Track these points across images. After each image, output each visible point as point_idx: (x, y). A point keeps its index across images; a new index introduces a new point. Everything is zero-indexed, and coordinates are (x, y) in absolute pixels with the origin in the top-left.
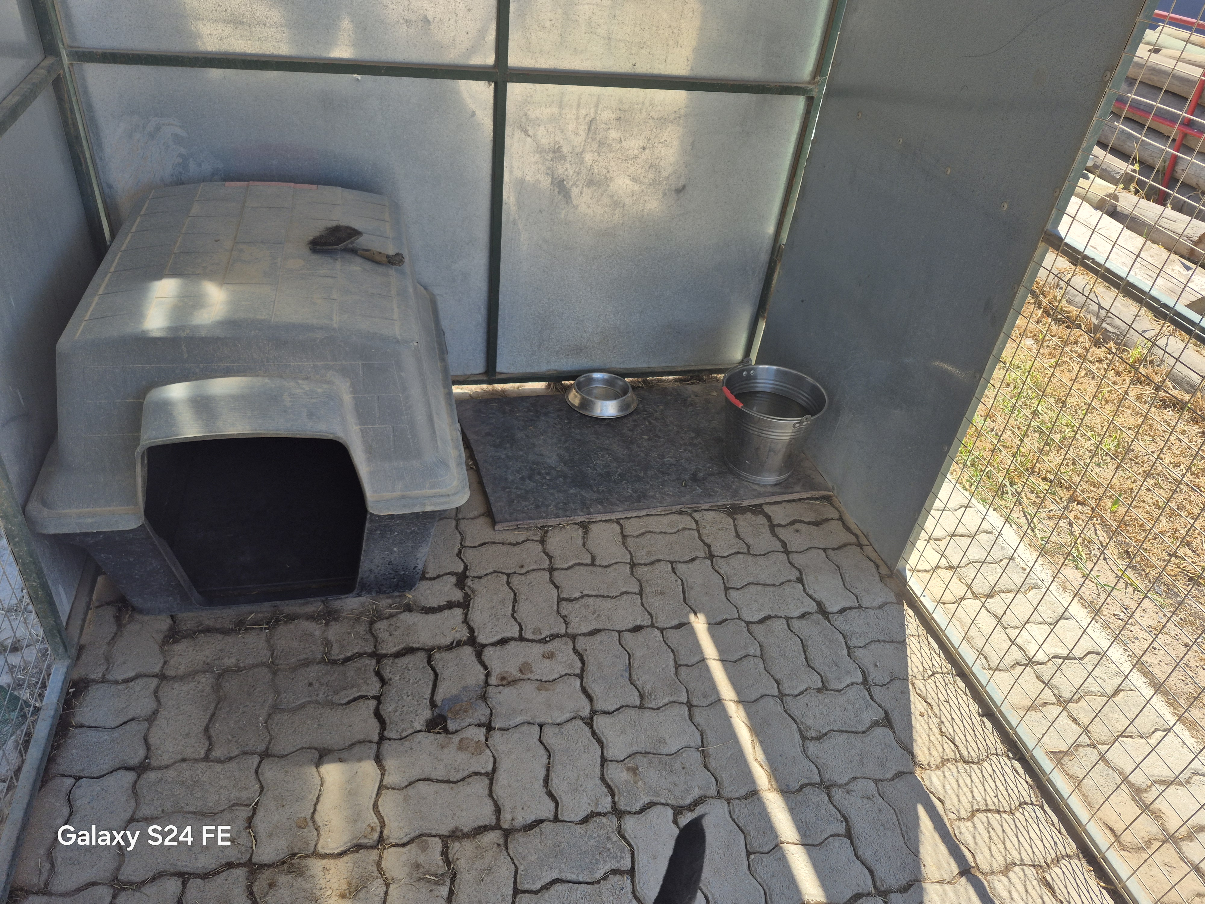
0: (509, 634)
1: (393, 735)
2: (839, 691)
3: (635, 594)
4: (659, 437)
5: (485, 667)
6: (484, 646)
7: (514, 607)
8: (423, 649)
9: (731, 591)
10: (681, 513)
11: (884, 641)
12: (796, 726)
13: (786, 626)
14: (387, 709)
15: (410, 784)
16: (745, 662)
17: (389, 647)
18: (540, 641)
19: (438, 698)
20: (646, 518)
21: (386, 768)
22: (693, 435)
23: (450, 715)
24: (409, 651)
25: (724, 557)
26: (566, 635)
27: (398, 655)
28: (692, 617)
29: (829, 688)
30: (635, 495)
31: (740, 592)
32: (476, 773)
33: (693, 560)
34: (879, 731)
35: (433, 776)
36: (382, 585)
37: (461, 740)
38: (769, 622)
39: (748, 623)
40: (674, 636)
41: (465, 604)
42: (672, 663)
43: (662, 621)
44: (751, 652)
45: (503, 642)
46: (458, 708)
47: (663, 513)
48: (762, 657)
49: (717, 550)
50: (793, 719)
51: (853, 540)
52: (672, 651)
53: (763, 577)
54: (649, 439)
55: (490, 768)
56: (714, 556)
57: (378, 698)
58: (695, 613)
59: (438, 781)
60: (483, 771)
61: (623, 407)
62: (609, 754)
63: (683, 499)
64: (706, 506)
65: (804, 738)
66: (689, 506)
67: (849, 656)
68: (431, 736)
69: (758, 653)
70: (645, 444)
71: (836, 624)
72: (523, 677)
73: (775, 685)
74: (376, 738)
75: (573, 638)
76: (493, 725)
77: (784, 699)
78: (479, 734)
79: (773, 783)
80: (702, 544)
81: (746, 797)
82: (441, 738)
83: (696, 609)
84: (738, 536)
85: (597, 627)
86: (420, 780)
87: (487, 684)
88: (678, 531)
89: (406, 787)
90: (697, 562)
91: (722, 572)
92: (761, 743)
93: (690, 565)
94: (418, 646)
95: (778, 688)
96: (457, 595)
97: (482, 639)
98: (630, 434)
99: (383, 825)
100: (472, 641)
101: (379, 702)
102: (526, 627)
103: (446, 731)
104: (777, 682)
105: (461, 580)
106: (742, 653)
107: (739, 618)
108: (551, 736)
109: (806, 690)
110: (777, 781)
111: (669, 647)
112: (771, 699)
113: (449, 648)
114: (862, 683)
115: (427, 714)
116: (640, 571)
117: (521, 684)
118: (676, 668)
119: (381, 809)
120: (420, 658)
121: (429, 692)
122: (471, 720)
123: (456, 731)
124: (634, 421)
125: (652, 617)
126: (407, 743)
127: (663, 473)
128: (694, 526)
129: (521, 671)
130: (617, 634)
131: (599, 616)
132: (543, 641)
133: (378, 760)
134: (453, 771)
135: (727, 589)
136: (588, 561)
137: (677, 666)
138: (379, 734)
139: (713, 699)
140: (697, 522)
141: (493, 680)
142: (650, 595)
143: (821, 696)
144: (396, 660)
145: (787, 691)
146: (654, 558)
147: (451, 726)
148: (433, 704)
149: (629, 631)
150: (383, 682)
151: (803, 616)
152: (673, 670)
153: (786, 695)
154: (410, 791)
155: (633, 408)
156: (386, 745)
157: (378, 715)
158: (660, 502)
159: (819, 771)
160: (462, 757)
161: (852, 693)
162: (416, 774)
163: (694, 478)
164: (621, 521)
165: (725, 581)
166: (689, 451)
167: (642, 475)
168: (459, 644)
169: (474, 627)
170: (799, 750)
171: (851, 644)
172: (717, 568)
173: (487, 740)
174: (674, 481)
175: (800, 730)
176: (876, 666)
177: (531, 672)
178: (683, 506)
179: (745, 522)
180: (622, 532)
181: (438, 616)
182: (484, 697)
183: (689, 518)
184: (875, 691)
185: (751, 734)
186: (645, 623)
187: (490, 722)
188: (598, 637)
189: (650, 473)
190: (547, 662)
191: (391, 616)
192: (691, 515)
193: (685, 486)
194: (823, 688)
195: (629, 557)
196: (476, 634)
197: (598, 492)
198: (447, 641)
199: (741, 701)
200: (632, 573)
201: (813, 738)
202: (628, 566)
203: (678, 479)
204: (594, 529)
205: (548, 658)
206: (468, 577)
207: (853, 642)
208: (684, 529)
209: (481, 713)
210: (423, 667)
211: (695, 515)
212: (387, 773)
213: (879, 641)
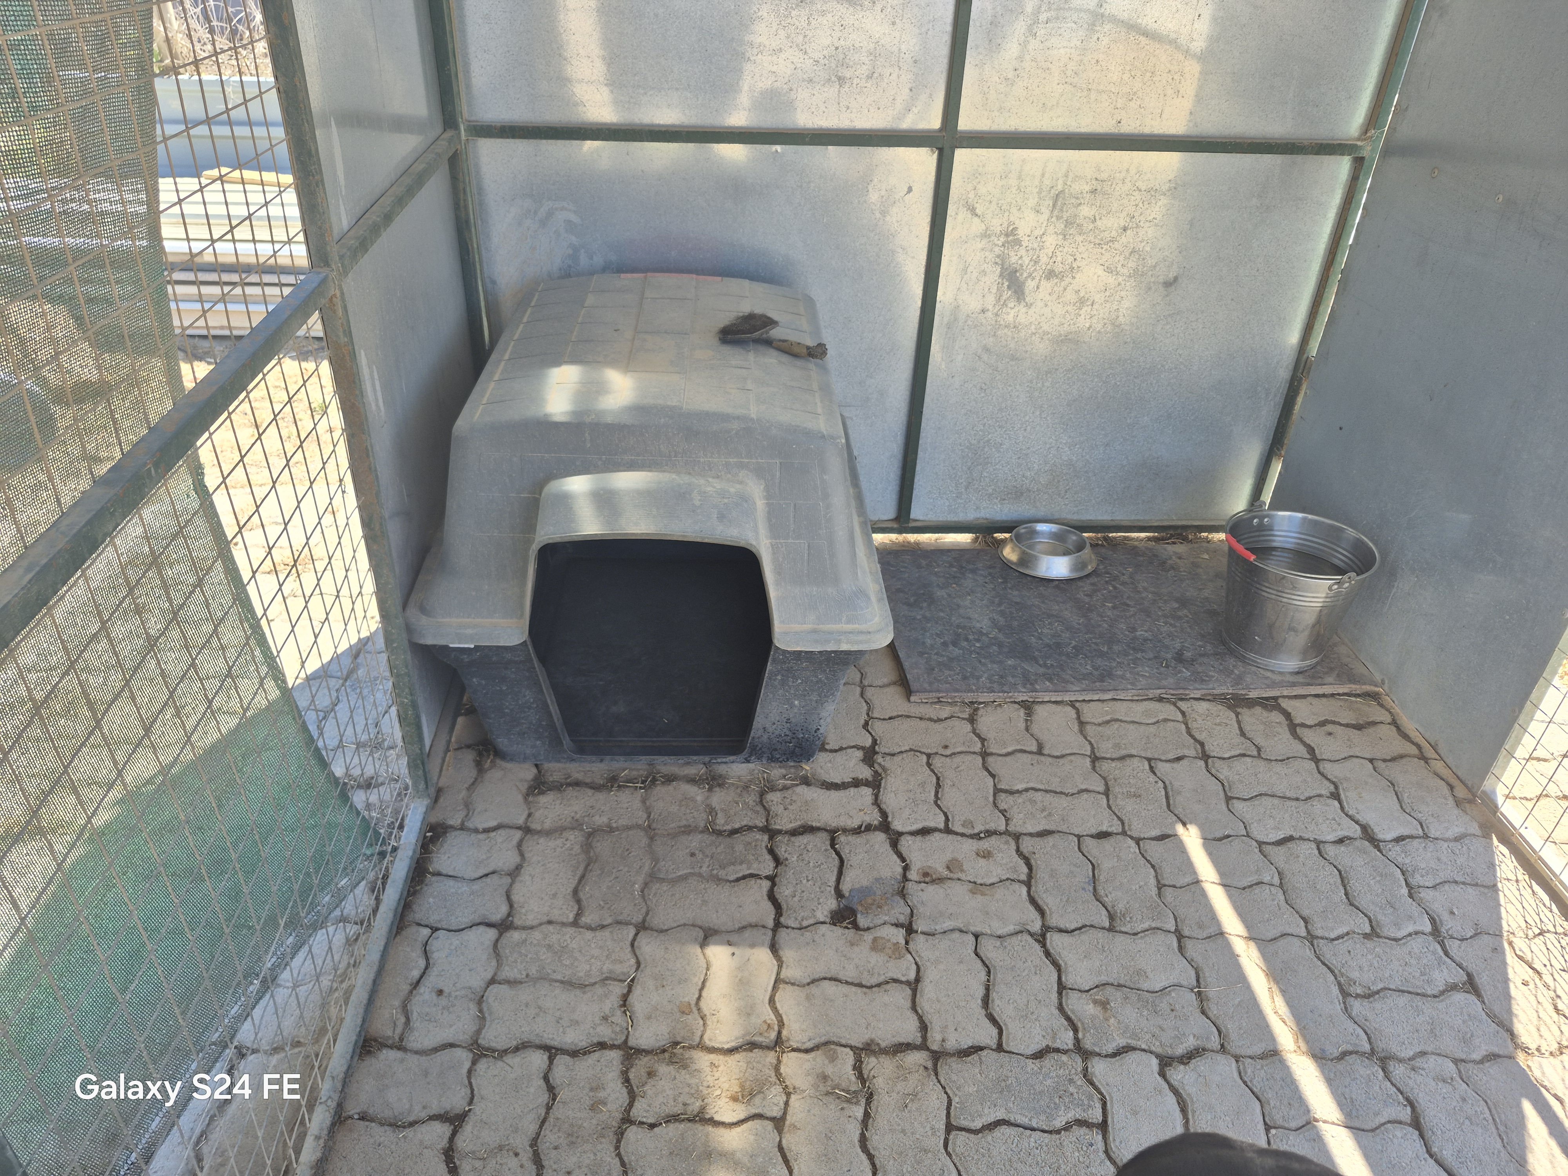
0: (932, 824)
1: (791, 923)
2: (1396, 940)
3: (1099, 793)
4: (1128, 605)
5: (903, 860)
6: (901, 834)
7: (937, 793)
8: (826, 830)
9: (1235, 801)
10: (1160, 699)
11: (1464, 883)
12: (1333, 978)
13: (1316, 852)
14: (784, 892)
15: (813, 981)
16: (1257, 890)
17: (784, 823)
18: (972, 836)
19: (845, 887)
20: (1111, 703)
21: (784, 959)
22: (1176, 605)
23: (860, 908)
24: (807, 829)
25: (1224, 759)
26: (1007, 833)
27: (794, 833)
28: (1180, 829)
29: (1382, 934)
30: (1096, 673)
31: (1248, 803)
32: (895, 981)
33: (1179, 759)
34: (1459, 997)
35: (841, 976)
36: (776, 750)
37: (875, 940)
38: (1290, 845)
39: (1260, 844)
40: (1154, 850)
41: (875, 783)
42: (1153, 881)
43: (1137, 828)
44: (1267, 878)
45: (925, 832)
46: (870, 901)
47: (1136, 698)
48: (1281, 886)
49: (1213, 748)
50: (1329, 968)
51: (1414, 750)
52: (1153, 867)
53: (1281, 788)
54: (1114, 608)
55: (912, 976)
56: (1209, 757)
57: (772, 879)
58: (1184, 824)
59: (847, 983)
60: (904, 979)
61: (1078, 566)
62: (1069, 980)
63: (1164, 683)
64: (1197, 695)
65: (1345, 994)
66: (1172, 692)
67: (1411, 896)
68: (838, 931)
69: (1276, 881)
70: (1109, 613)
71: (1391, 855)
72: (952, 875)
73: (1302, 923)
74: (771, 923)
75: (1017, 837)
76: (915, 927)
77: (1315, 942)
78: (899, 935)
79: (1302, 1044)
80: (1192, 741)
81: (1263, 1056)
82: (851, 933)
83: (1184, 819)
84: (1243, 734)
85: (1048, 828)
86: (825, 979)
87: (905, 878)
88: (1158, 722)
89: (808, 984)
90: (1185, 762)
91: (1222, 777)
92: (1283, 992)
93: (1175, 765)
94: (818, 825)
95: (1306, 927)
96: (865, 773)
97: (898, 825)
98: (1087, 599)
99: (781, 1024)
100: (885, 826)
101: (774, 884)
102: (953, 818)
103: (856, 926)
104: (1305, 921)
105: (869, 755)
106: (1253, 879)
107: (1248, 836)
108: (989, 948)
109: (1348, 934)
110: (1307, 1042)
111: (1148, 861)
112: (1296, 939)
113: (857, 831)
114: (1432, 934)
115: (832, 904)
116: (1105, 767)
117: (949, 884)
118: (1159, 889)
119: (778, 1005)
120: (821, 841)
121: (834, 879)
122: (886, 918)
123: (868, 929)
124: (1093, 584)
125: (1123, 824)
126: (808, 934)
127: (1134, 649)
128: (1180, 717)
129: (948, 868)
130: (1076, 839)
131: (1050, 815)
132: (976, 836)
133: (774, 948)
134: (866, 973)
135: (1228, 799)
136: (1034, 748)
137: (1160, 886)
138: (774, 919)
139: (1212, 930)
140: (1183, 713)
141: (913, 875)
142: (1119, 796)
143: (1369, 944)
144: (793, 839)
145: (1319, 933)
146: (1124, 752)
147: (862, 921)
148: (839, 894)
149: (1092, 836)
150: (778, 861)
151: (1341, 841)
152: (1154, 891)
153: (1317, 937)
154: (814, 989)
155: (1090, 568)
156: (783, 934)
157: (772, 897)
158: (1132, 684)
159: (1369, 1039)
160: (876, 959)
161: (1416, 944)
162: (820, 970)
163: (1179, 658)
164: (1077, 705)
165: (1227, 789)
166: (1171, 625)
167: (1105, 649)
168: (869, 828)
169: (888, 811)
170: (1339, 1008)
171: (1413, 882)
172: (1213, 771)
173: (907, 943)
174: (1150, 659)
175: (1339, 984)
176: (1452, 913)
177: (962, 871)
178: (1163, 691)
179: (1253, 718)
180: (1078, 717)
181: (841, 793)
182: (902, 893)
183: (1172, 707)
184: (1453, 946)
185: (1268, 980)
186: (1114, 829)
187: (911, 923)
188: (1050, 840)
189: (1116, 648)
190: (982, 862)
191: (785, 788)
192: (1175, 704)
193: (1167, 666)
194: (1374, 933)
195: (1089, 748)
196: (890, 819)
197: (1045, 665)
198: (855, 823)
199: (1252, 938)
200: (1094, 768)
201: (1358, 996)
202: (1088, 760)
203: (1156, 657)
204: (1041, 712)
205: (984, 857)
206: (877, 753)
207: (1417, 879)
208: (1166, 720)
209: (900, 912)
210: (826, 850)
211: (1180, 704)
212: (784, 966)
213: (1456, 882)
